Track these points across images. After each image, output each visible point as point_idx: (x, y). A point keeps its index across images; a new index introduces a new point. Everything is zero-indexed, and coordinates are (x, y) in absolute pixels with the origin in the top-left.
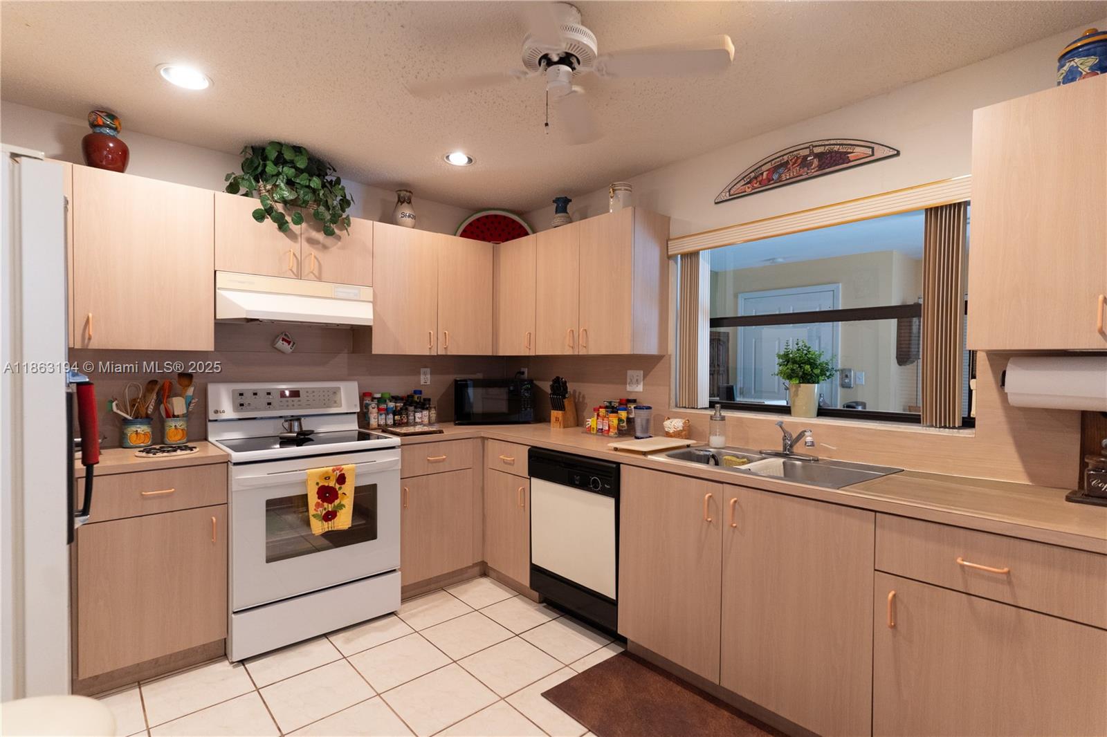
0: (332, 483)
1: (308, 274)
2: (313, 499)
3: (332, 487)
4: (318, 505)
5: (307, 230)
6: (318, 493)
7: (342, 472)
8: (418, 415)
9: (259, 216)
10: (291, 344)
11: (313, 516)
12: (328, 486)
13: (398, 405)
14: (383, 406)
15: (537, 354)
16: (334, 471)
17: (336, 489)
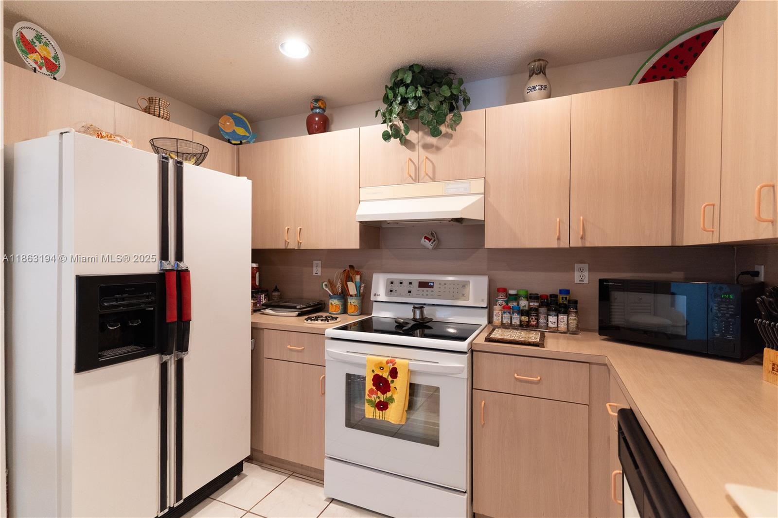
0: (385, 374)
1: (424, 177)
2: (369, 385)
3: (385, 378)
4: (371, 391)
5: (423, 137)
6: (373, 380)
7: (395, 366)
8: (552, 319)
9: (386, 137)
10: (432, 241)
11: (367, 399)
12: (382, 376)
13: (531, 304)
14: (513, 304)
15: (721, 241)
16: (387, 363)
17: (388, 381)
